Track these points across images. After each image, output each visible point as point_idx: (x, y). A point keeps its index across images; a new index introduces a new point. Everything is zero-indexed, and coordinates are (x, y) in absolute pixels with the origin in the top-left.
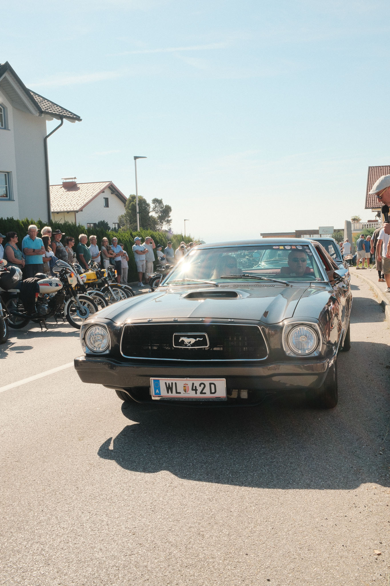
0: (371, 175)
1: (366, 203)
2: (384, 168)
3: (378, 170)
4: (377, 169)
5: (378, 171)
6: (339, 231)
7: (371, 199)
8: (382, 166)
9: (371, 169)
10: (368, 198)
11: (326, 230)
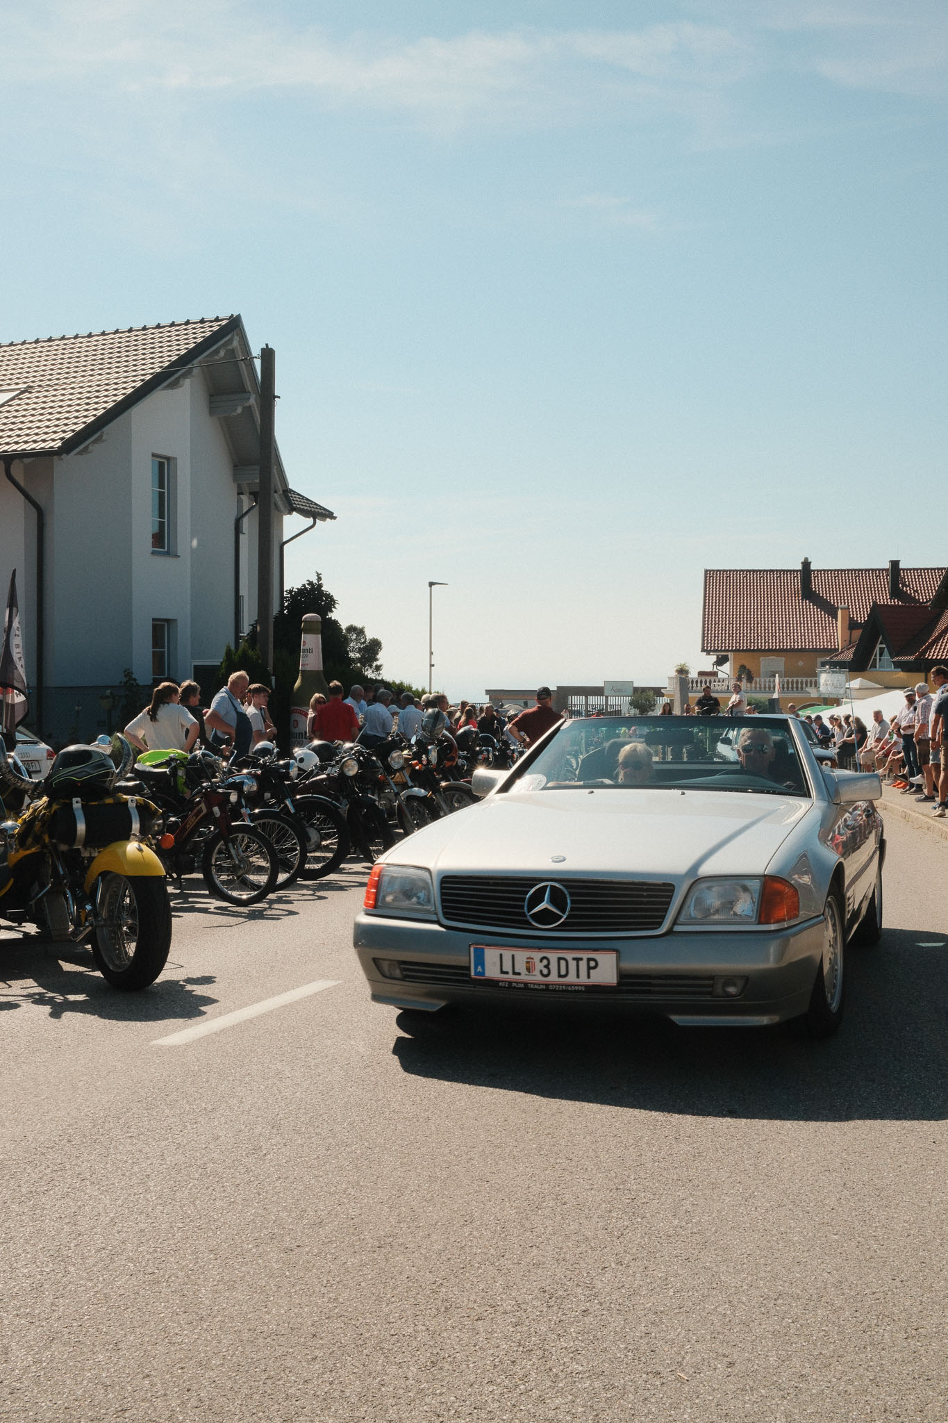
0: (710, 586)
1: (703, 640)
2: (733, 575)
3: (723, 577)
4: (720, 574)
5: (723, 580)
6: (644, 690)
7: (711, 634)
8: (730, 571)
9: (710, 574)
10: (706, 632)
11: (618, 688)
